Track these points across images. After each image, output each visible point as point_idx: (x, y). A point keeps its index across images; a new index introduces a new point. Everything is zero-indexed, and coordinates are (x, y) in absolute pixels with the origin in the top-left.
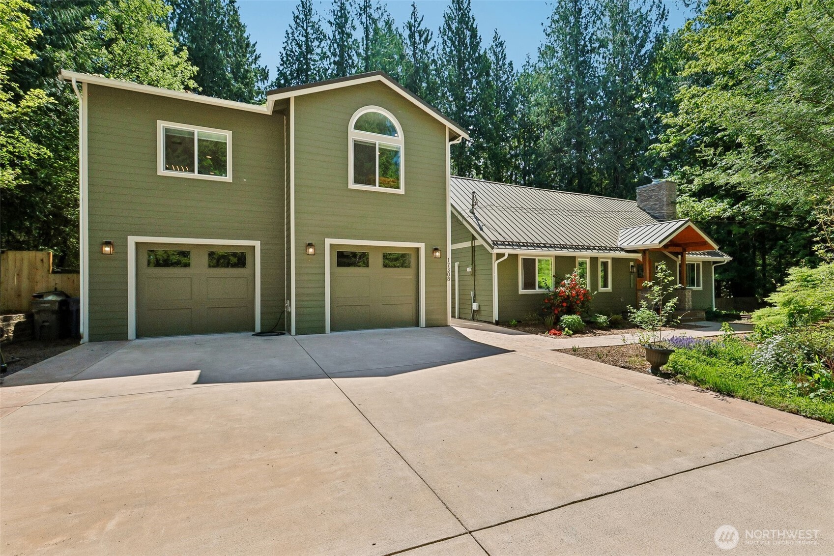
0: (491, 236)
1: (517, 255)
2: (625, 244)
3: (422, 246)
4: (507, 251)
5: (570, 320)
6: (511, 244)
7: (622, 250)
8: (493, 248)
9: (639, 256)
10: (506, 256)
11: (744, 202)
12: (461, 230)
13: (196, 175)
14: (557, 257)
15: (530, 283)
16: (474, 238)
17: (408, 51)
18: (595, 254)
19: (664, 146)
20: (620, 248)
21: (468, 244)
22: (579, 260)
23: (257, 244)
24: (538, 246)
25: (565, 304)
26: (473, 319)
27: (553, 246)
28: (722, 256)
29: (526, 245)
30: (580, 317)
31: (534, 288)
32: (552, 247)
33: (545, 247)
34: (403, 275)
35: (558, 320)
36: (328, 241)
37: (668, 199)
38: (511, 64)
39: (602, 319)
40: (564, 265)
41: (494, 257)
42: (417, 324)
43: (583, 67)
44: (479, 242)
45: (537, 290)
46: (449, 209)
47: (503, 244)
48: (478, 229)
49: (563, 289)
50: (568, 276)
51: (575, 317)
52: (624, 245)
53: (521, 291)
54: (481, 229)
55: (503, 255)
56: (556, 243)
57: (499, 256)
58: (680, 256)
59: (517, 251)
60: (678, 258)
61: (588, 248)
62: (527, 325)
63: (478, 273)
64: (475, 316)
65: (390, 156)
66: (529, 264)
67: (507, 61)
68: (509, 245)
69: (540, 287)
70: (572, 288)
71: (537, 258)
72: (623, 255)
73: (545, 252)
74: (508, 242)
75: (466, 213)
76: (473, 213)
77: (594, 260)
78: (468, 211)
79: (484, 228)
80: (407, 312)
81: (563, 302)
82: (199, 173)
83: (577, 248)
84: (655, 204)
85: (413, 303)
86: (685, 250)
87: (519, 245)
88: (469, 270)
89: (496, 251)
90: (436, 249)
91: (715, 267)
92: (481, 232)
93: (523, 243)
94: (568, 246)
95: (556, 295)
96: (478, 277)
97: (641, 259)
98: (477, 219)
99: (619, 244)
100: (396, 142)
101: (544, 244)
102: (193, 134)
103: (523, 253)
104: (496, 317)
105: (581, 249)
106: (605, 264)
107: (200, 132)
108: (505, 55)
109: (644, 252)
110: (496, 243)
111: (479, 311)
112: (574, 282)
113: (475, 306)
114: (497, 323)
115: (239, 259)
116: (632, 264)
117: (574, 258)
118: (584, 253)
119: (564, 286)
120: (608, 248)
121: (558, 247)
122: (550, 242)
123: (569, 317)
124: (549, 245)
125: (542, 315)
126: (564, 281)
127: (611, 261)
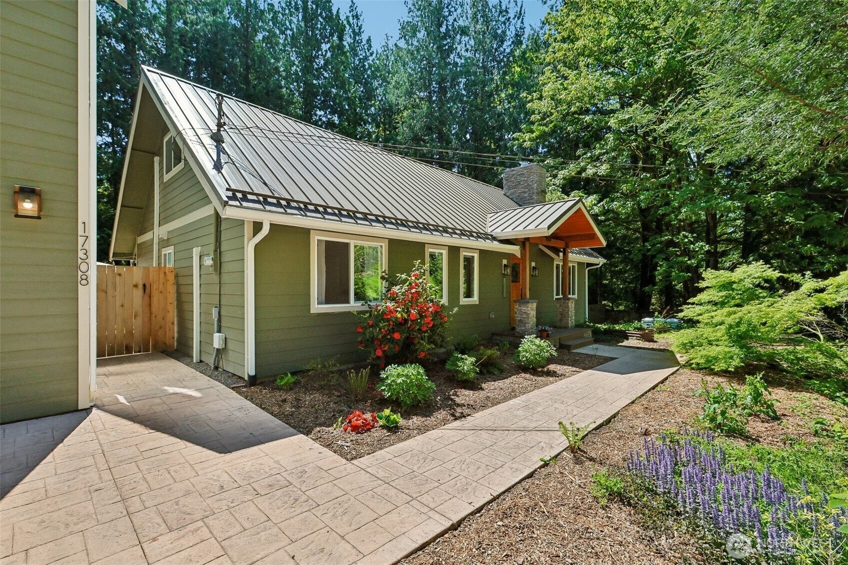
1: (305, 231)
2: (499, 230)
4: (269, 217)
5: (399, 381)
7: (494, 239)
9: (515, 250)
10: (266, 230)
11: (608, 199)
14: (391, 243)
15: (337, 291)
18: (455, 241)
19: (527, 136)
20: (492, 236)
21: (209, 210)
22: (429, 250)
24: (352, 215)
25: (397, 336)
26: (216, 368)
27: (382, 220)
28: (598, 258)
30: (422, 371)
31: (347, 301)
32: (378, 221)
33: (366, 219)
37: (538, 185)
39: (467, 363)
40: (402, 257)
41: (247, 232)
45: (353, 305)
47: (264, 201)
49: (391, 305)
50: (404, 276)
51: (412, 369)
52: (498, 233)
53: (316, 308)
54: (218, 168)
55: (260, 225)
56: (388, 214)
58: (561, 254)
59: (296, 220)
60: (559, 256)
61: (445, 230)
63: (225, 268)
64: (219, 362)
69: (358, 299)
70: (411, 303)
71: (353, 243)
72: (496, 246)
73: (364, 228)
74: (278, 199)
77: (454, 251)
81: (393, 331)
83: (426, 227)
84: (524, 192)
86: (567, 246)
87: (305, 208)
88: (211, 262)
90: (24, 191)
91: (589, 271)
93: (316, 205)
94: (410, 224)
95: (383, 316)
97: (519, 255)
99: (489, 230)
101: (365, 214)
103: (319, 227)
104: (250, 369)
105: (433, 230)
106: (469, 261)
109: (523, 242)
110: (241, 197)
111: (225, 350)
112: (414, 291)
113: (218, 341)
114: (254, 382)
116: (505, 262)
117: (422, 245)
118: (436, 238)
119: (395, 298)
120: (475, 234)
121: (392, 223)
123: (400, 369)
124: (373, 218)
126: (396, 289)
127: (476, 256)
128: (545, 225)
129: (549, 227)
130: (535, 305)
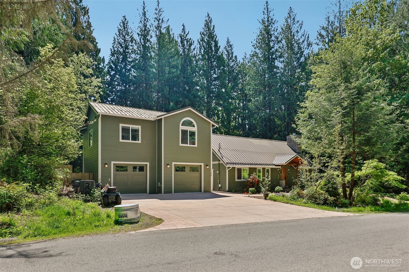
0: (226, 161)
1: (235, 168)
3: (202, 164)
4: (231, 166)
5: (251, 190)
6: (233, 164)
7: (274, 165)
8: (226, 165)
10: (231, 168)
12: (215, 158)
13: (130, 141)
14: (249, 168)
15: (240, 177)
16: (219, 161)
17: (180, 50)
18: (264, 167)
21: (217, 162)
22: (258, 169)
23: (148, 164)
24: (243, 164)
26: (219, 191)
27: (248, 164)
29: (238, 164)
30: (255, 189)
33: (245, 164)
34: (196, 174)
35: (248, 190)
36: (173, 163)
38: (236, 57)
40: (252, 171)
41: (227, 168)
42: (201, 191)
43: (272, 67)
44: (221, 162)
45: (242, 180)
46: (212, 150)
47: (230, 163)
48: (221, 158)
49: (250, 179)
50: (252, 175)
51: (253, 188)
53: (236, 180)
54: (223, 158)
55: (230, 167)
56: (249, 163)
57: (229, 168)
59: (235, 166)
61: (261, 164)
62: (238, 192)
63: (221, 173)
64: (220, 189)
65: (192, 134)
66: (239, 170)
67: (234, 55)
68: (232, 164)
69: (243, 179)
70: (253, 179)
71: (242, 168)
72: (274, 167)
73: (245, 166)
75: (217, 151)
76: (219, 151)
77: (264, 169)
78: (217, 150)
79: (223, 157)
80: (197, 187)
81: (250, 184)
82: (132, 140)
83: (257, 164)
85: (199, 184)
86: (298, 165)
87: (236, 164)
88: (218, 172)
89: (228, 166)
90: (207, 166)
92: (222, 159)
94: (254, 164)
95: (248, 181)
96: (221, 175)
97: (281, 168)
98: (221, 154)
99: (273, 162)
100: (195, 129)
102: (130, 127)
103: (237, 166)
104: (227, 189)
106: (268, 170)
107: (131, 126)
108: (233, 52)
109: (282, 166)
110: (227, 163)
111: (221, 187)
112: (254, 177)
113: (220, 186)
114: (228, 191)
115: (142, 169)
116: (278, 170)
117: (256, 168)
118: (259, 166)
119: (250, 178)
120: (269, 164)
122: (247, 163)
123: (251, 188)
125: (243, 188)
126: (251, 177)
127: (270, 169)
128: (285, 162)
129: (285, 163)
130: (285, 181)
